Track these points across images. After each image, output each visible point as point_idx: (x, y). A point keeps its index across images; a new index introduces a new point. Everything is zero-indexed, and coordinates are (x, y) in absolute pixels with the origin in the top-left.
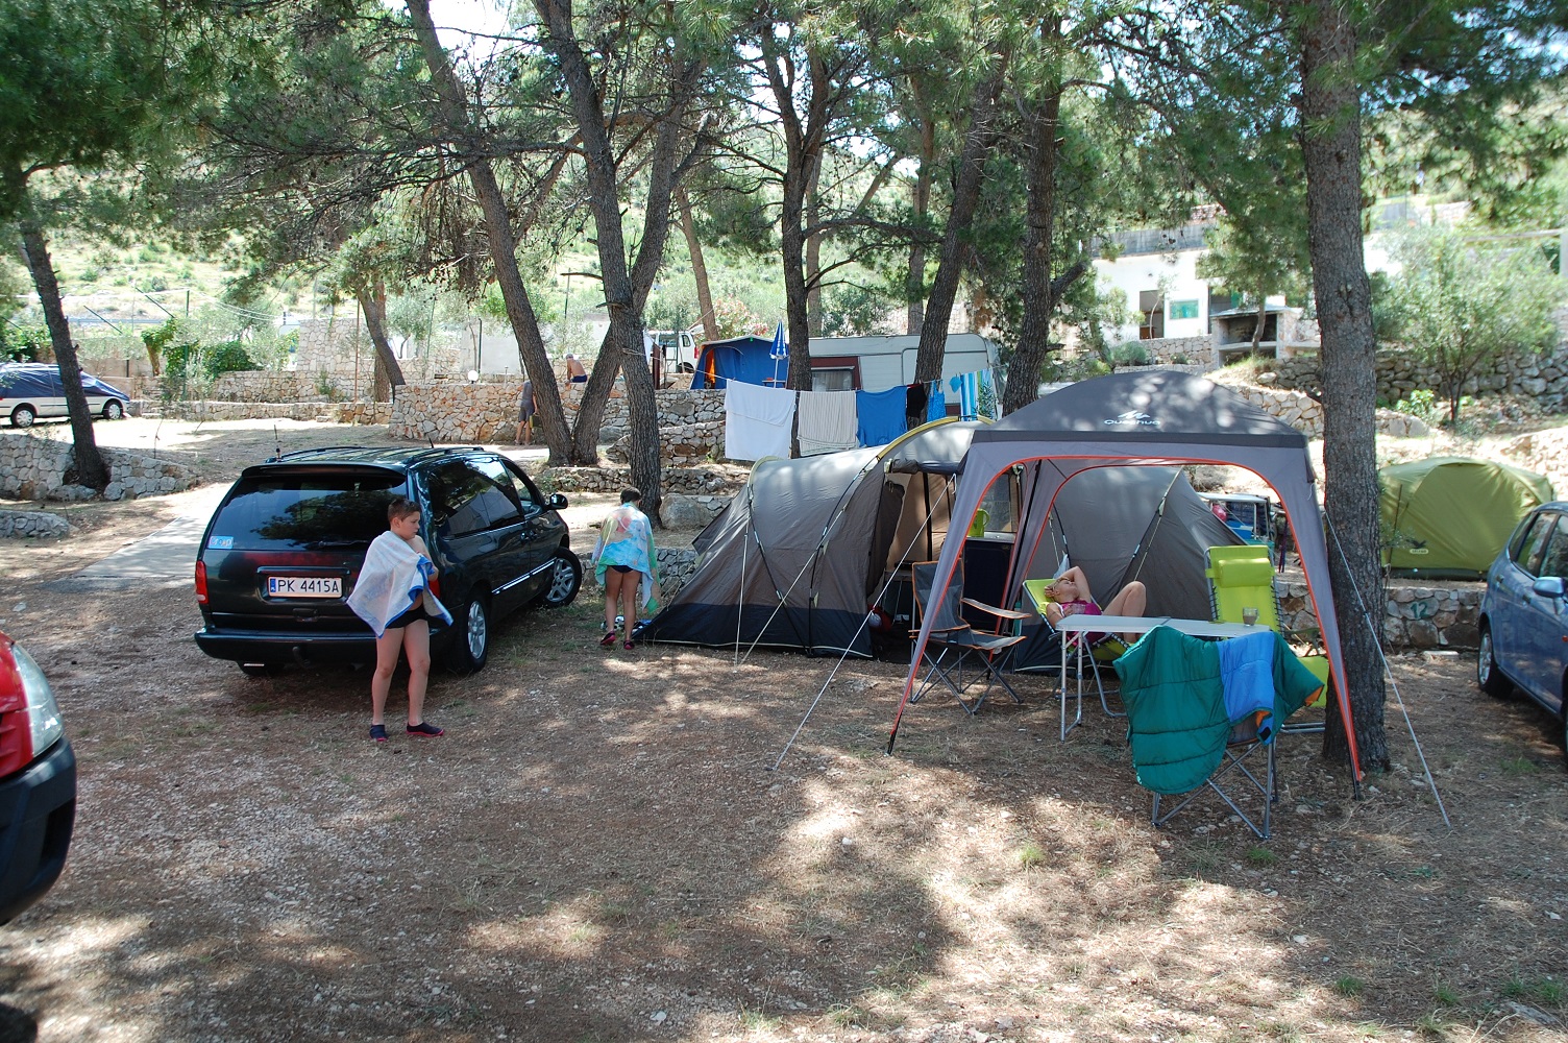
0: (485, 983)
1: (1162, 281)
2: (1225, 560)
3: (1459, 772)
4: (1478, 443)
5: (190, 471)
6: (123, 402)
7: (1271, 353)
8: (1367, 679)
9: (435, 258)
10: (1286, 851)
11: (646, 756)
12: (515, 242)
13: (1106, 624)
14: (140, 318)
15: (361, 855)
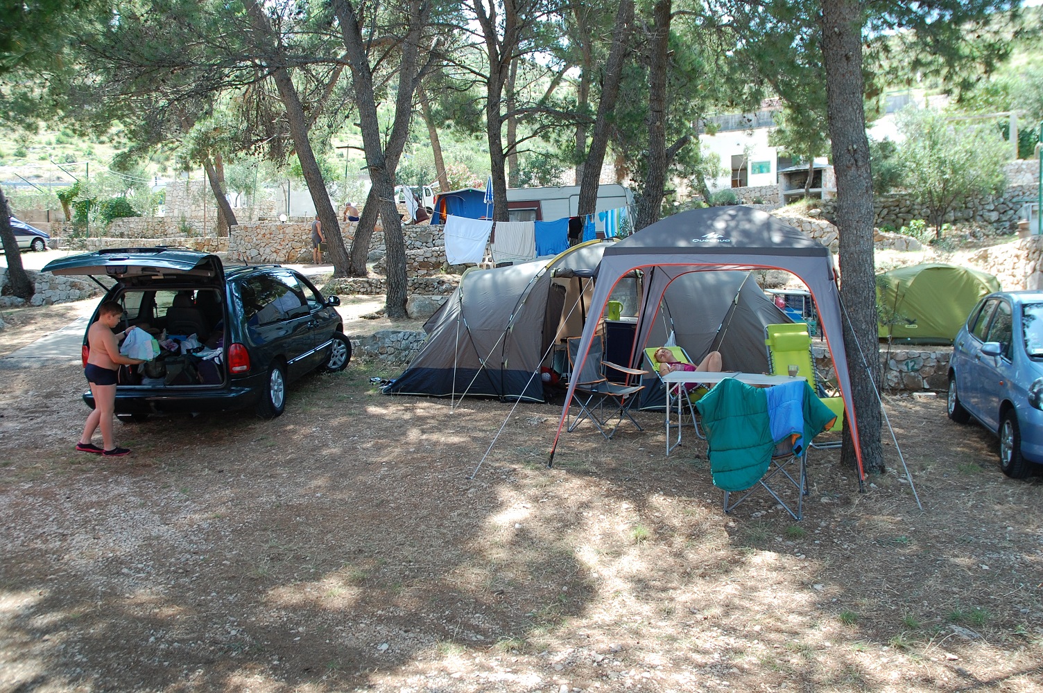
0: (267, 626)
1: (747, 149)
2: (778, 333)
3: (930, 473)
4: (951, 254)
5: (90, 286)
6: (45, 239)
7: (818, 196)
8: (869, 412)
9: (254, 138)
10: (812, 528)
11: (387, 471)
12: (309, 127)
13: (698, 377)
14: (58, 182)
15: (191, 542)
